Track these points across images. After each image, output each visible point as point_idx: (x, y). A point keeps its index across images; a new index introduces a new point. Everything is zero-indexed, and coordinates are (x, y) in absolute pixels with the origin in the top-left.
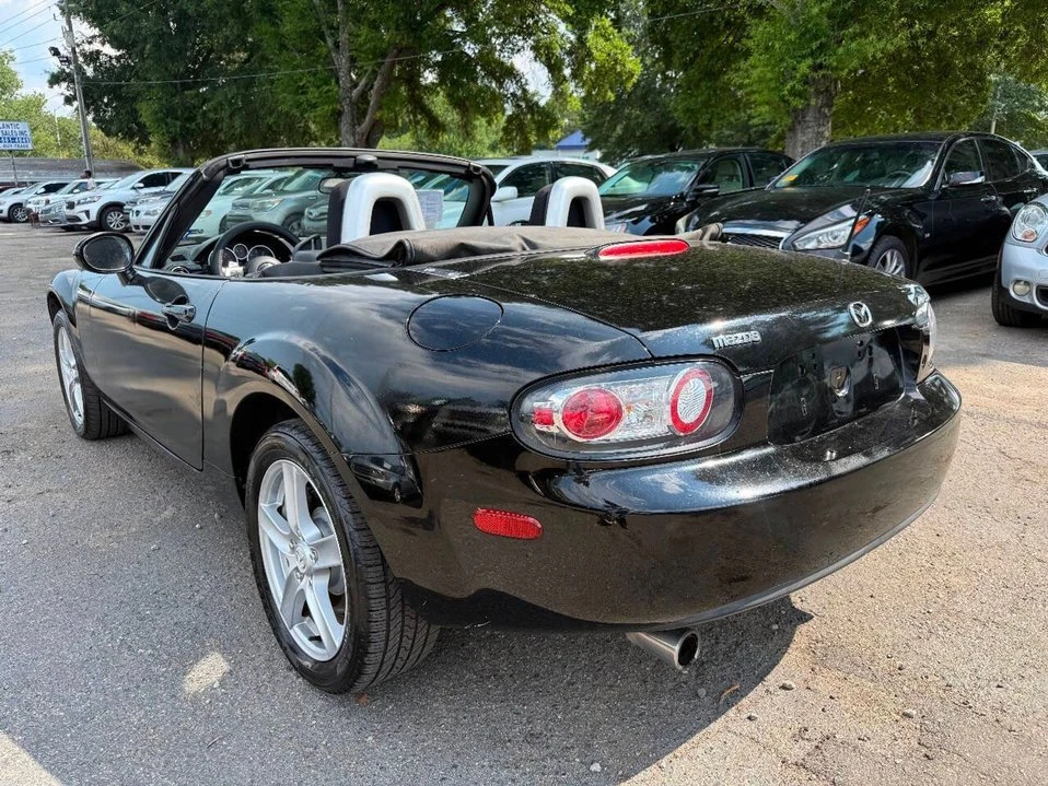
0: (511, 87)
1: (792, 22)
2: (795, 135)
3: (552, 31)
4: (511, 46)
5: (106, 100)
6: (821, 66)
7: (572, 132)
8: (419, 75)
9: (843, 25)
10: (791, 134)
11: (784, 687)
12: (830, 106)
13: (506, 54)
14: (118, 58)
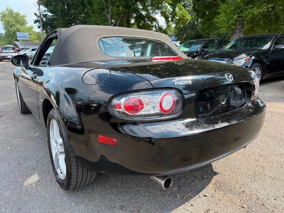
0: (155, 23)
1: (233, 4)
2: (233, 36)
3: (166, 8)
4: (155, 12)
5: (48, 27)
6: (240, 17)
7: (172, 36)
8: (130, 20)
9: (247, 5)
10: (232, 36)
11: (205, 196)
12: (243, 28)
13: (153, 15)
14: (52, 16)
